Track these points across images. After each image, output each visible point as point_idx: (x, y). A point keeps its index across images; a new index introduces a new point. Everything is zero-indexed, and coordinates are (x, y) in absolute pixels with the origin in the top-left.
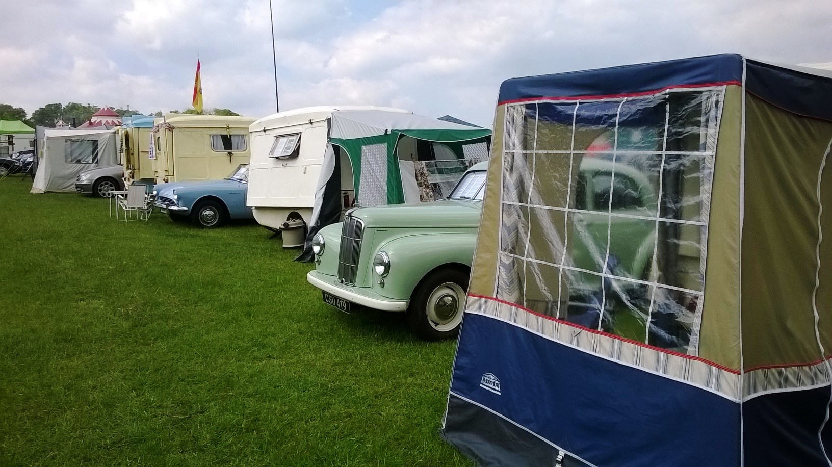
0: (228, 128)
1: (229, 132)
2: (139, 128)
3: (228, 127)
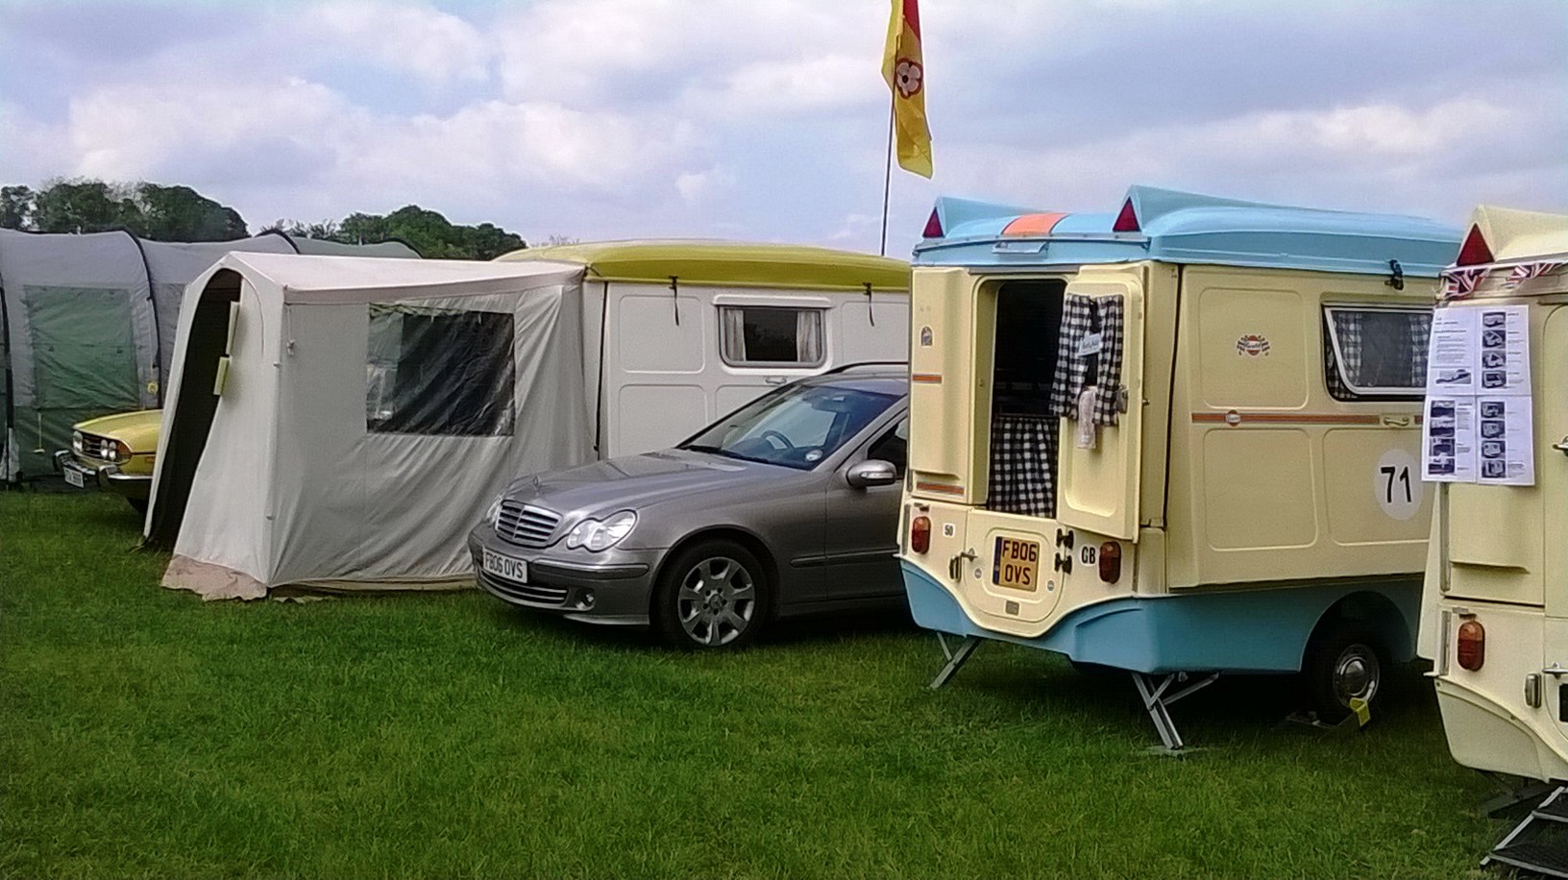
2: (1181, 266)
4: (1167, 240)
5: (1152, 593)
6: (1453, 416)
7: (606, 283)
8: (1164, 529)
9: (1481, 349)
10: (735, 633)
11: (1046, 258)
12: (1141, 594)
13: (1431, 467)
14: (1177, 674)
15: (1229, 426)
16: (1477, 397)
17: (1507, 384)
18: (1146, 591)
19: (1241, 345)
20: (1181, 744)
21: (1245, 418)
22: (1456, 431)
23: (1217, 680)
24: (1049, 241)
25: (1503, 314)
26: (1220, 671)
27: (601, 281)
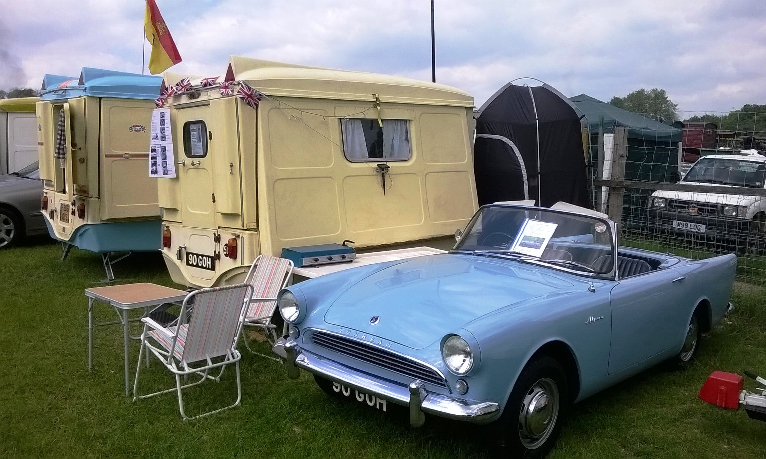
0: (376, 104)
1: (379, 113)
2: (100, 98)
3: (377, 99)
4: (92, 88)
5: (93, 222)
6: (156, 152)
7: (7, 113)
8: (98, 198)
9: (160, 126)
10: (6, 242)
11: (65, 96)
12: (90, 223)
13: (152, 171)
14: (110, 252)
15: (124, 159)
16: (160, 145)
17: (166, 140)
18: (91, 222)
19: (131, 129)
20: (113, 278)
21: (133, 156)
22: (157, 158)
23: (131, 254)
24: (66, 89)
25: (164, 113)
26: (132, 251)
27: (5, 112)
